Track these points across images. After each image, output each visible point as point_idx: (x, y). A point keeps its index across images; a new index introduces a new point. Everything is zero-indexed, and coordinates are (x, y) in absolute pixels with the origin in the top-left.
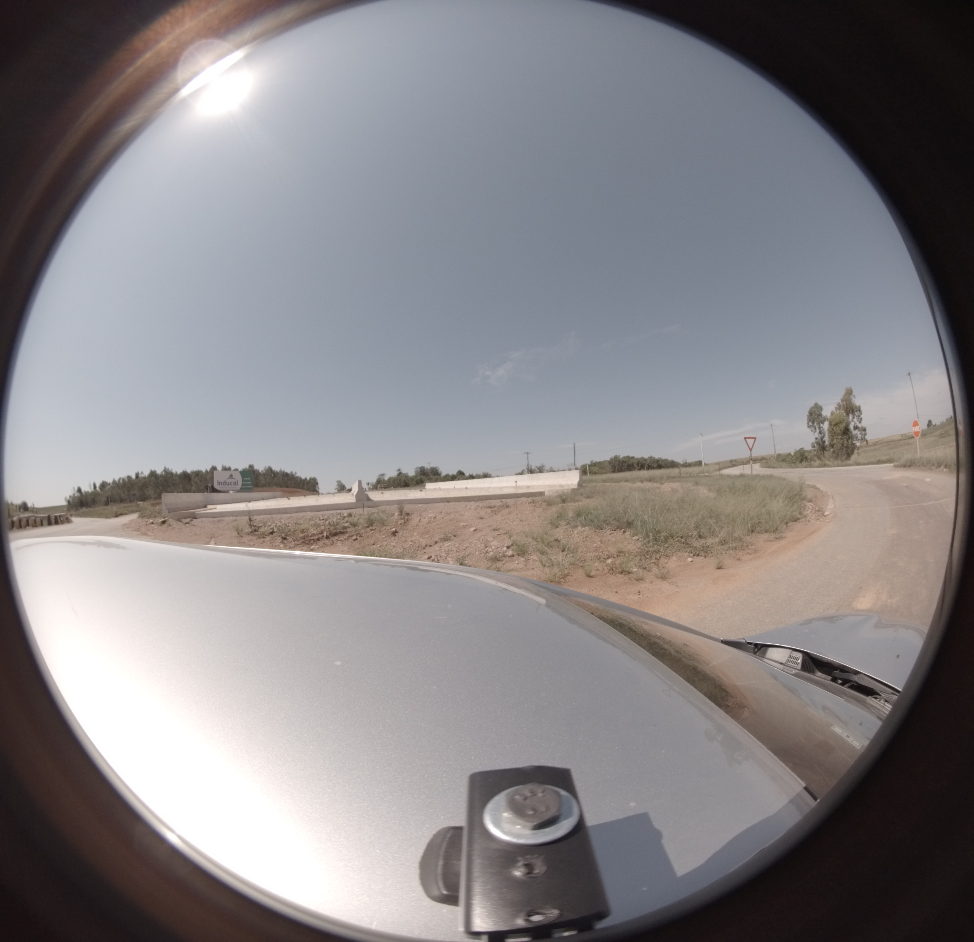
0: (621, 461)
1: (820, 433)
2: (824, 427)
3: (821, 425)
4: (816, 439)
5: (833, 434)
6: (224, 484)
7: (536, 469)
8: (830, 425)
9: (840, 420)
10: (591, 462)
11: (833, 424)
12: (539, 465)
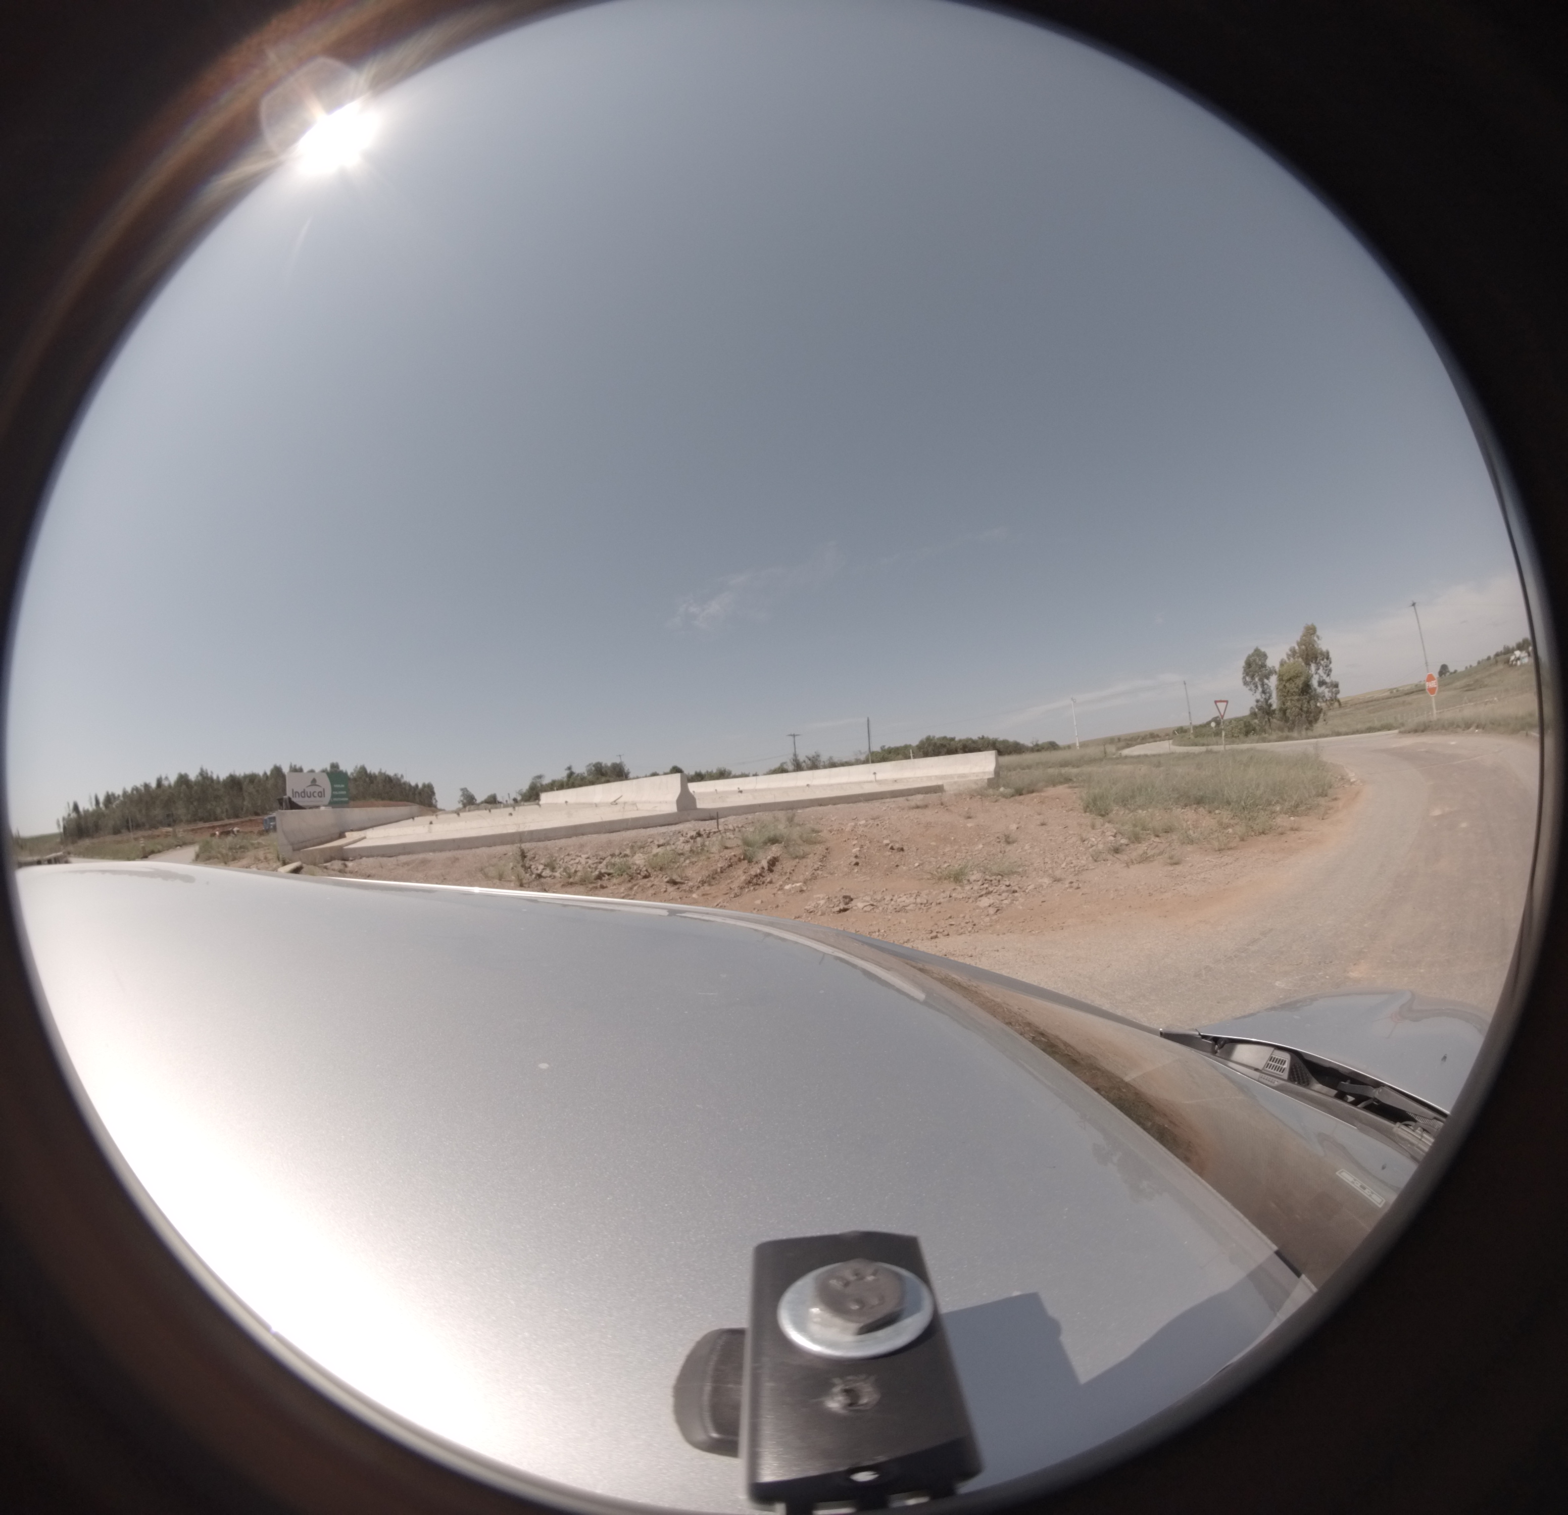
0: (936, 744)
1: (1264, 692)
2: (1270, 684)
3: (1266, 681)
4: (1257, 701)
5: (1285, 694)
6: (303, 795)
7: (807, 760)
8: (1280, 679)
9: (1296, 672)
11: (1285, 678)
12: (811, 753)
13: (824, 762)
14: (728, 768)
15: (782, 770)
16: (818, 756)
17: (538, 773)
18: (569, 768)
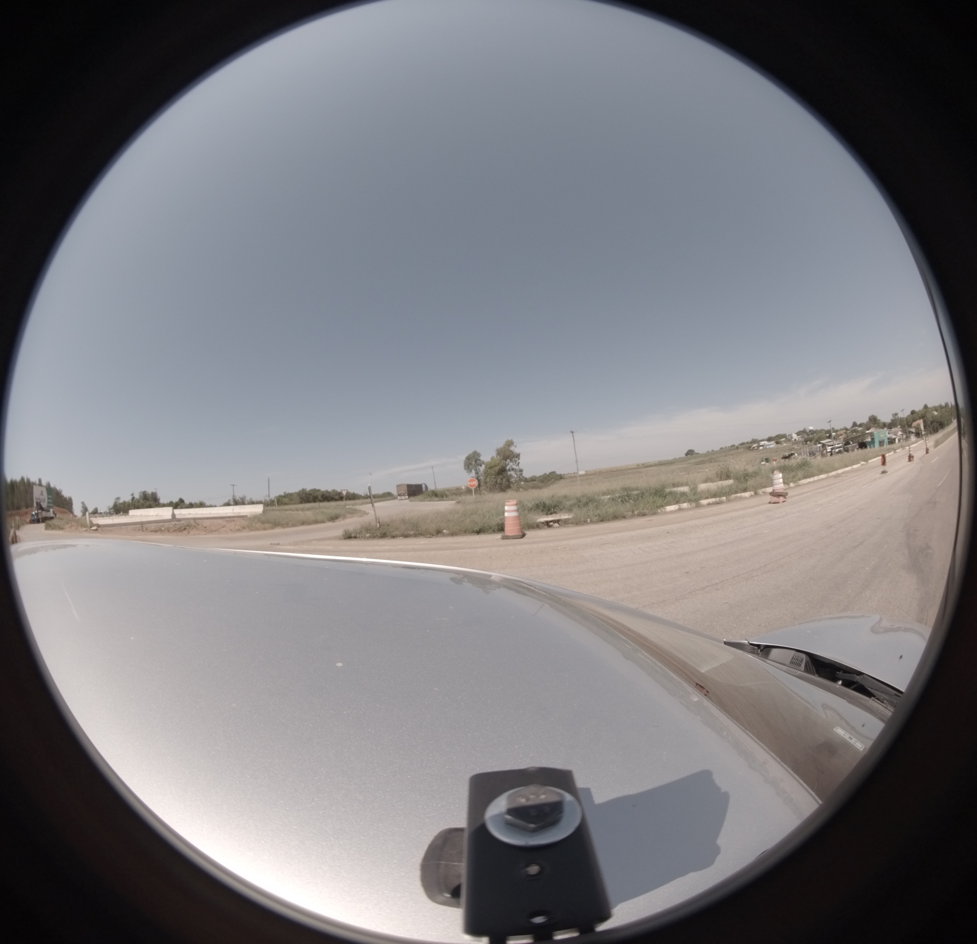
0: (307, 493)
1: (477, 473)
2: (481, 469)
3: (478, 468)
5: (489, 474)
7: (240, 500)
8: (486, 467)
9: (495, 464)
10: (285, 493)
11: (488, 467)
12: (241, 496)
13: (248, 500)
14: (205, 501)
15: (228, 504)
16: (245, 497)
17: (117, 497)
18: (132, 495)
